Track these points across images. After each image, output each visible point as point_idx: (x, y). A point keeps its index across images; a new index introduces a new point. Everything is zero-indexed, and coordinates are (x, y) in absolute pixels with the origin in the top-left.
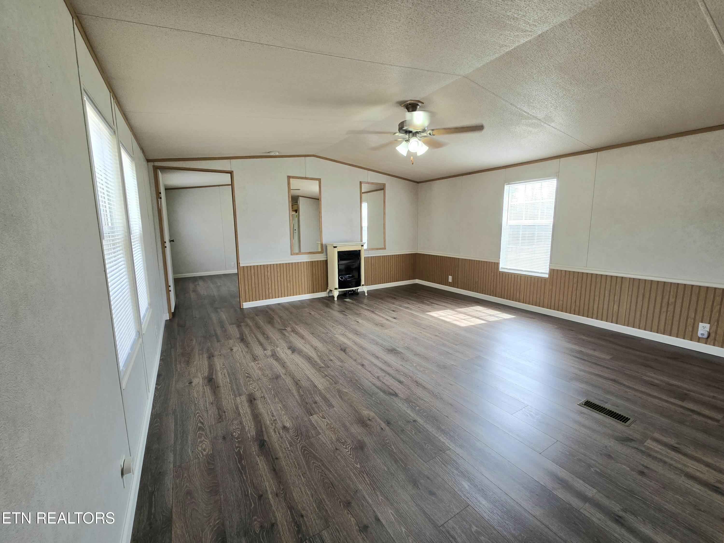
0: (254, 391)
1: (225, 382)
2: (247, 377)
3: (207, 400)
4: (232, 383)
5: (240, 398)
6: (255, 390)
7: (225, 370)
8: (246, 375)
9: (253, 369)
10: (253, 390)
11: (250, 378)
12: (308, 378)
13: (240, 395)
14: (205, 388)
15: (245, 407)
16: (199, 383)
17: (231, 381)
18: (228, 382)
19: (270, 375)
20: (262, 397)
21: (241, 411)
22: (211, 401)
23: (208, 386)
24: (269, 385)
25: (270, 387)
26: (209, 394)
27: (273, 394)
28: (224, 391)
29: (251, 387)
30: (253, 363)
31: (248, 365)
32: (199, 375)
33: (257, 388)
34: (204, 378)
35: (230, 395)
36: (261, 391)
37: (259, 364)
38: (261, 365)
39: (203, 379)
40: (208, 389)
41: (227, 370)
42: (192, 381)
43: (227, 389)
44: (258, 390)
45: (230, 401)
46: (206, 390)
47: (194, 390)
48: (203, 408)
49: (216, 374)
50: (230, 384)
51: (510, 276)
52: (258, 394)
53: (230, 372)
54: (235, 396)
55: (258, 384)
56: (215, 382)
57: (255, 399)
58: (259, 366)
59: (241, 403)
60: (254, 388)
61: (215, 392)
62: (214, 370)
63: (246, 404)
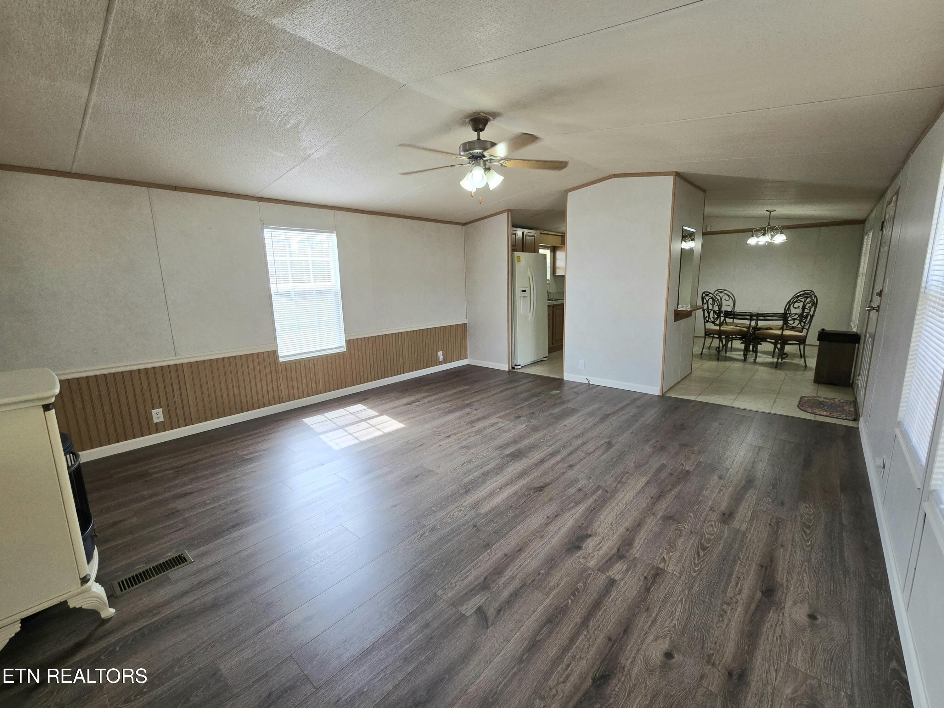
0: (715, 523)
1: (745, 566)
2: (704, 549)
3: (788, 556)
4: (735, 557)
5: (740, 527)
6: (713, 523)
7: (730, 593)
8: (702, 554)
9: (681, 557)
10: (715, 525)
11: (702, 544)
12: (639, 493)
13: (737, 531)
14: (785, 580)
15: (742, 515)
16: (795, 603)
17: (734, 562)
18: (741, 564)
19: (673, 527)
20: (714, 511)
21: (750, 514)
22: (782, 550)
23: (777, 582)
24: (690, 516)
25: (691, 514)
26: (781, 563)
27: (697, 506)
28: (756, 552)
29: (713, 530)
30: (670, 569)
31: (681, 573)
32: (788, 626)
33: (710, 523)
34: (780, 608)
35: (750, 540)
36: (708, 517)
37: (664, 558)
38: (662, 554)
39: (784, 608)
40: (781, 576)
41: (724, 591)
42: (807, 619)
43: (750, 552)
44: (711, 521)
45: (756, 533)
46: (785, 576)
47: (807, 593)
48: (798, 548)
49: (751, 598)
50: (739, 558)
51: (298, 365)
52: (714, 516)
53: (723, 584)
54: (744, 534)
55: (702, 528)
56: (763, 581)
57: (724, 514)
58: (668, 553)
59: (743, 521)
60: (712, 526)
61: (771, 561)
62: (750, 613)
63: (738, 516)
